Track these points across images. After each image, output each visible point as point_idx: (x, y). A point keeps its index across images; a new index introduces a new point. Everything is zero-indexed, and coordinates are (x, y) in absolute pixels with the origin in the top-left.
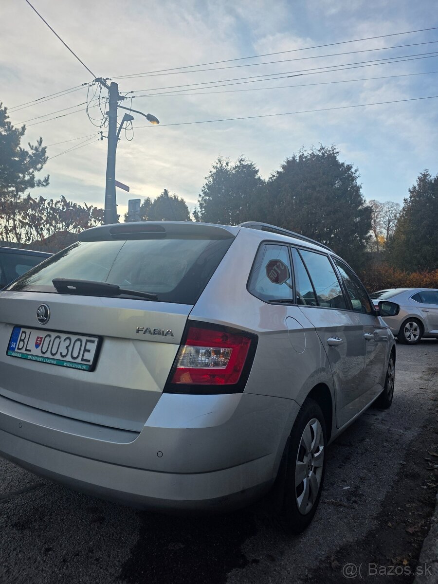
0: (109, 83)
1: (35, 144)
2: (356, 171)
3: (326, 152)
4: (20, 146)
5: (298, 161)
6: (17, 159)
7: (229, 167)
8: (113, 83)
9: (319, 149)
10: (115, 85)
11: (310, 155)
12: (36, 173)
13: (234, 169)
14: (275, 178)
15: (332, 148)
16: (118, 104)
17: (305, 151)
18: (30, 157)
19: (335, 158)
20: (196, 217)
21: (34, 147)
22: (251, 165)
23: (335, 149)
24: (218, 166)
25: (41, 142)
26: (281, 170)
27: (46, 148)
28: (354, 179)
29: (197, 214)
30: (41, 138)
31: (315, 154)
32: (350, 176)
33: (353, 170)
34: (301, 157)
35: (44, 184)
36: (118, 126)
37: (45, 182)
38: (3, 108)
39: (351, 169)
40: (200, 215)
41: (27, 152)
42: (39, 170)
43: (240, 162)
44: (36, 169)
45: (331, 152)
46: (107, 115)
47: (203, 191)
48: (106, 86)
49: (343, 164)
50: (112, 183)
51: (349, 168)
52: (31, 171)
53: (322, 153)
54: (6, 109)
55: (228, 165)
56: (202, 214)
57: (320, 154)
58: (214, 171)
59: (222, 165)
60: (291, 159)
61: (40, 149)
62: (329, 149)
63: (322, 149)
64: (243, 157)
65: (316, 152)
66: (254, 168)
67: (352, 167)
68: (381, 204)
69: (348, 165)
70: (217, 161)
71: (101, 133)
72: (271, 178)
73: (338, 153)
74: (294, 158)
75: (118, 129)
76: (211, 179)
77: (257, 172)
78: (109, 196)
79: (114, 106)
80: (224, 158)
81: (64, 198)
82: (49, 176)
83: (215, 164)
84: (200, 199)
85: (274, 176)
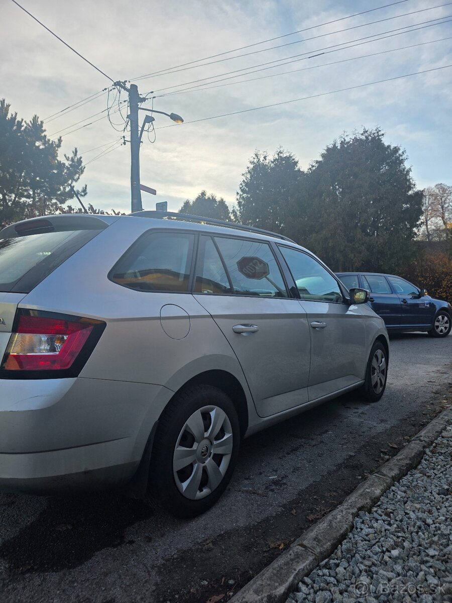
0: (128, 86)
1: (71, 155)
2: (403, 153)
3: (370, 135)
4: (58, 158)
5: (339, 147)
6: (55, 171)
7: (267, 161)
8: (132, 85)
9: (362, 132)
10: (134, 87)
11: (353, 140)
12: (74, 184)
13: (272, 162)
14: (314, 168)
15: (376, 130)
16: (139, 107)
17: (347, 136)
18: (68, 168)
19: (380, 140)
20: (235, 216)
21: (70, 157)
22: (290, 157)
23: (380, 131)
24: (256, 161)
25: (76, 152)
26: (320, 159)
27: (81, 158)
28: (402, 162)
29: (236, 213)
30: (76, 149)
31: (358, 138)
32: (398, 158)
33: (400, 152)
34: (342, 143)
35: (83, 194)
36: (140, 129)
37: (83, 192)
38: (40, 123)
39: (398, 152)
40: (238, 213)
41: (64, 164)
42: (76, 181)
43: (278, 154)
44: (73, 180)
45: (376, 135)
46: (128, 119)
47: (240, 188)
48: (125, 89)
49: (389, 146)
50: (137, 188)
51: (396, 150)
52: (70, 182)
53: (366, 137)
54: (42, 122)
55: (266, 159)
56: (240, 213)
57: (363, 137)
58: (251, 166)
59: (259, 159)
60: (331, 146)
61: (76, 160)
62: (373, 132)
63: (366, 132)
64: (282, 149)
65: (360, 137)
66: (293, 160)
67: (399, 149)
68: (449, 187)
69: (395, 147)
70: (254, 156)
71: (124, 137)
72: (310, 169)
73: (383, 135)
74: (334, 145)
75: (139, 132)
76: (249, 176)
77: (296, 163)
78: (135, 201)
79: (134, 109)
80: (261, 152)
81: (91, 206)
82: (86, 186)
83: (252, 159)
84: (238, 197)
85: (313, 166)
